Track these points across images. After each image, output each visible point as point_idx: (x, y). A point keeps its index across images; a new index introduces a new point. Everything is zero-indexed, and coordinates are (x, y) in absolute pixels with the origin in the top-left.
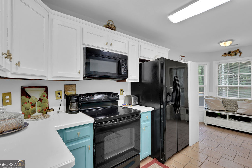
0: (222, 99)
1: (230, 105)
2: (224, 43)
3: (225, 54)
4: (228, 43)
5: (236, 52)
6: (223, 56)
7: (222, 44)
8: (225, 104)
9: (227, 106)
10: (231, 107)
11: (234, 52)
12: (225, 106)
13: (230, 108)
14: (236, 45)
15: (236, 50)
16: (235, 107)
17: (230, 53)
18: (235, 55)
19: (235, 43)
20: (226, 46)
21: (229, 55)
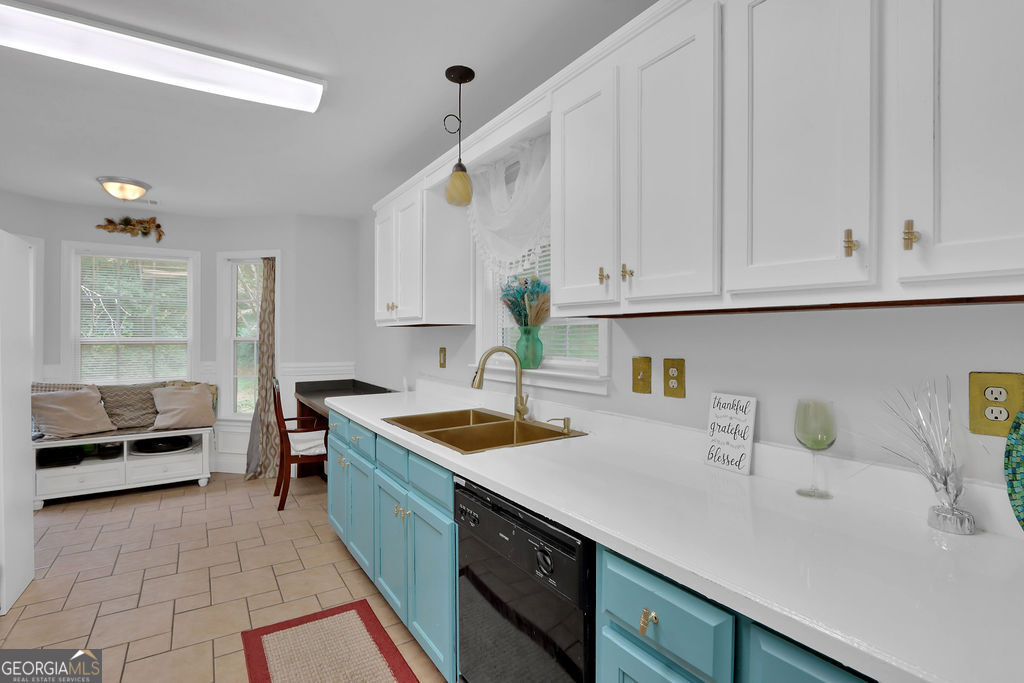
0: (100, 388)
1: (129, 405)
2: (118, 185)
3: (110, 222)
4: (132, 192)
5: (146, 225)
6: (99, 226)
7: (113, 188)
8: (112, 407)
9: (118, 411)
10: (132, 415)
11: (141, 222)
12: (111, 415)
13: (128, 416)
14: (152, 202)
15: (146, 217)
16: (144, 412)
17: (127, 222)
18: (145, 234)
19: (152, 195)
20: (125, 200)
21: (123, 230)
